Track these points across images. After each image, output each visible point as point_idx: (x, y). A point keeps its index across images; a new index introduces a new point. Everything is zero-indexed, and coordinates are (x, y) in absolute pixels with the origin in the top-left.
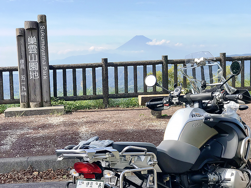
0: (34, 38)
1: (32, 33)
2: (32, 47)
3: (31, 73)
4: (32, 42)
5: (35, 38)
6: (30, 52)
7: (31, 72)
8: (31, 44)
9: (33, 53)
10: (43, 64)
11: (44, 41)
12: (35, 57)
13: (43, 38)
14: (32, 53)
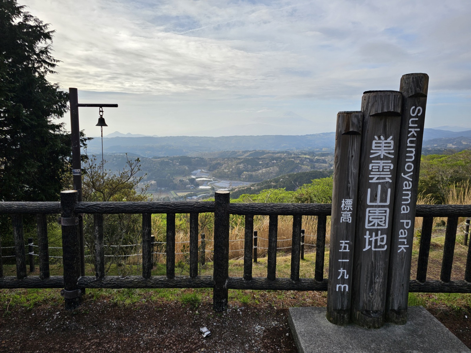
0: (389, 140)
1: (385, 126)
2: (381, 165)
3: (367, 237)
4: (382, 153)
5: (392, 142)
6: (374, 181)
7: (368, 232)
8: (378, 158)
9: (379, 183)
10: (403, 212)
11: (413, 150)
12: (384, 192)
13: (411, 142)
14: (378, 181)
